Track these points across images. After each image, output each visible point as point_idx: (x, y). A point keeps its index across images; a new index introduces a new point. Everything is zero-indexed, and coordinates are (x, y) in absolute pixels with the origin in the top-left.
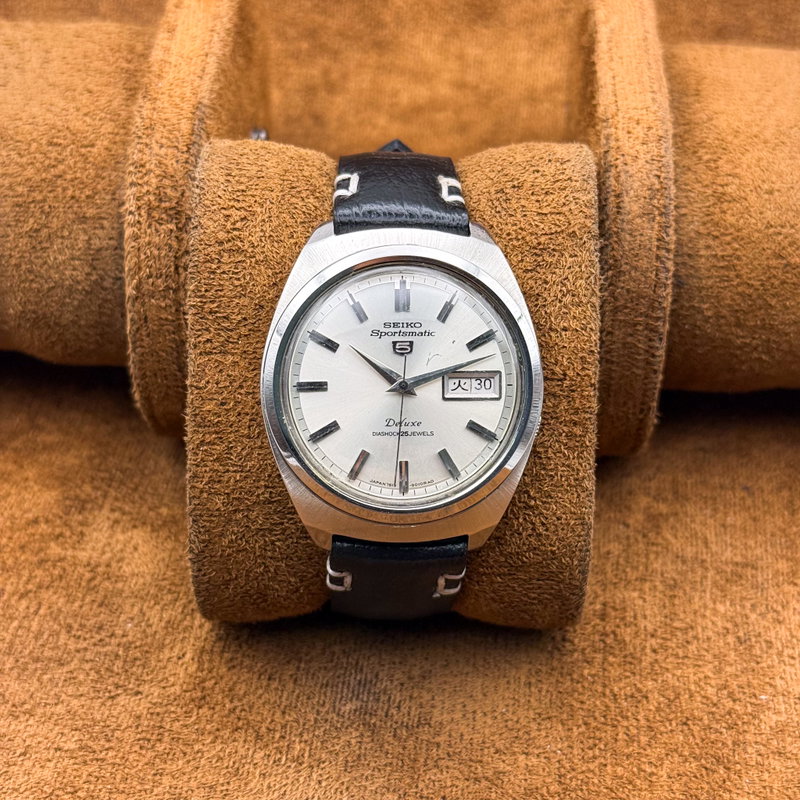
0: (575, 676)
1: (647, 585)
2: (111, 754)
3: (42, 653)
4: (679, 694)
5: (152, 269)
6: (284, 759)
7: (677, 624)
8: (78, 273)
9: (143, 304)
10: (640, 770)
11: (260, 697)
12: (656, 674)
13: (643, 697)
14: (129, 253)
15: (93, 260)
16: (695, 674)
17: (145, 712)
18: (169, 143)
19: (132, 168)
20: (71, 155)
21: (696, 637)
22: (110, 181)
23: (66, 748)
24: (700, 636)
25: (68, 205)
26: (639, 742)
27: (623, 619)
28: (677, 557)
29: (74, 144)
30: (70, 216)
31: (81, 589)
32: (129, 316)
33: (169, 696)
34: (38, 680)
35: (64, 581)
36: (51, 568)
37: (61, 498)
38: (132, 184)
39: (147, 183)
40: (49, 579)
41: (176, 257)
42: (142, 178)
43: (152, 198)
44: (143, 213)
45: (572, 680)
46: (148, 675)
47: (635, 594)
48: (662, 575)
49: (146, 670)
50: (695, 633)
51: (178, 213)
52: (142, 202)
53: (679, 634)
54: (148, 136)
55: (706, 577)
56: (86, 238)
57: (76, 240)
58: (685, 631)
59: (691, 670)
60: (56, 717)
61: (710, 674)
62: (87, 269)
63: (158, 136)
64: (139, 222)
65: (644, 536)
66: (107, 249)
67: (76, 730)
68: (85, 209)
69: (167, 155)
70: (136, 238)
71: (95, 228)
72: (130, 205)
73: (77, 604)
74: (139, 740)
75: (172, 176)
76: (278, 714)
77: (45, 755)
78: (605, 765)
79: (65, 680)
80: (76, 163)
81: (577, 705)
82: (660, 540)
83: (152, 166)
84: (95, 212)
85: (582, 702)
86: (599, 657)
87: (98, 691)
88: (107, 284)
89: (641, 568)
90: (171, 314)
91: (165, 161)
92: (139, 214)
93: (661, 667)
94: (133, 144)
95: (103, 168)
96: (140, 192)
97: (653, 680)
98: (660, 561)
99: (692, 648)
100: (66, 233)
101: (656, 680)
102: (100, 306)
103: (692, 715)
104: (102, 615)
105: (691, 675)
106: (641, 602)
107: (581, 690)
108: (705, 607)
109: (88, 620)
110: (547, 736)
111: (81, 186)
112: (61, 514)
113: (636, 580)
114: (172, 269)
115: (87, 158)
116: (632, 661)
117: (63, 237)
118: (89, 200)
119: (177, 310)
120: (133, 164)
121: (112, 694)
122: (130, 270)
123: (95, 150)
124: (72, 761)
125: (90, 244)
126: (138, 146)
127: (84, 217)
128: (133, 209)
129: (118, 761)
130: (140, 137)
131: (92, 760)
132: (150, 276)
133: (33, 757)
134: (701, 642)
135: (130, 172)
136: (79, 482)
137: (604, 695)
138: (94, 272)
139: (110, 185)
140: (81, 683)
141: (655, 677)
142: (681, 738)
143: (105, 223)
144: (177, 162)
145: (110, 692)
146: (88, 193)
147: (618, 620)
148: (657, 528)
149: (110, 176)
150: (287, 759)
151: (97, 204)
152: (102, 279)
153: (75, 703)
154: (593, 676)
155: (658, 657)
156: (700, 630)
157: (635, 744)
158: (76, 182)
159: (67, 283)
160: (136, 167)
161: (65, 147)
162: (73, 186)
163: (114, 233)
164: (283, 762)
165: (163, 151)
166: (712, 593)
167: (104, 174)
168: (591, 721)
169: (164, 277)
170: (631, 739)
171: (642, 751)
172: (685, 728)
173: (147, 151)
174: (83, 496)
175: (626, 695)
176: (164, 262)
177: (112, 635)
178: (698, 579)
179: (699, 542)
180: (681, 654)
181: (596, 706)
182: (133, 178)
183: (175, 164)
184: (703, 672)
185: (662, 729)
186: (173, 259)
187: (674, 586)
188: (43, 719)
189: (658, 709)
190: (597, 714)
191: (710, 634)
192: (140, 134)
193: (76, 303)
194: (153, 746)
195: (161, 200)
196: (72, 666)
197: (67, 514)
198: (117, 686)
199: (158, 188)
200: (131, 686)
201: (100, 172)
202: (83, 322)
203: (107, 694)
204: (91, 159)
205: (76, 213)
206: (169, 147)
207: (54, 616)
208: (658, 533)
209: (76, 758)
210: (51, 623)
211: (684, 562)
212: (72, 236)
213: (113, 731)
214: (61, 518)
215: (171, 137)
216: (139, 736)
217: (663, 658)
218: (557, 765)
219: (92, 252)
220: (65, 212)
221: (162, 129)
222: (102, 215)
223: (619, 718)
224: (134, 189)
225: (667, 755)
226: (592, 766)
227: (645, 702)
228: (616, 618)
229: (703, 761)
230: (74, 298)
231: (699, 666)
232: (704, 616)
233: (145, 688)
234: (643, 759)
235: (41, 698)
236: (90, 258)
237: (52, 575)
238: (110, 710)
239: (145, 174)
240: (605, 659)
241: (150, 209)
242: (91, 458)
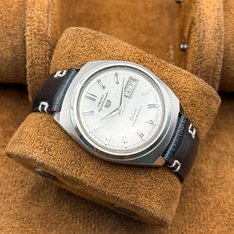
0: (185, 196)
1: (208, 162)
2: (31, 229)
3: (3, 191)
4: (220, 202)
5: (37, 56)
6: (89, 229)
7: (219, 176)
8: (8, 54)
9: (34, 68)
10: (208, 230)
11: (79, 206)
12: (212, 195)
13: (208, 203)
14: (28, 50)
15: (14, 50)
16: (225, 195)
17: (41, 213)
18: (41, 10)
19: (28, 19)
20: (4, 10)
21: (225, 181)
22: (19, 21)
23: (15, 227)
24: (227, 180)
25: (4, 30)
26: (207, 220)
27: (201, 174)
28: (218, 151)
29: (5, 6)
30: (5, 34)
31: (13, 167)
32: (28, 72)
33: (48, 207)
34: (3, 201)
35: (7, 163)
36: (2, 159)
37: (2, 131)
38: (28, 25)
39: (34, 25)
40: (2, 163)
41: (45, 52)
42: (32, 23)
43: (36, 30)
44: (33, 36)
45: (184, 198)
46: (40, 199)
47: (204, 165)
48: (213, 158)
49: (39, 197)
50: (225, 179)
51: (46, 36)
52: (32, 32)
53: (219, 180)
54: (33, 7)
55: (228, 158)
56: (11, 42)
57: (7, 42)
58: (222, 179)
59: (224, 193)
60: (10, 215)
61: (230, 194)
62: (12, 53)
63: (36, 6)
64: (31, 39)
65: (207, 143)
66: (19, 46)
67: (18, 220)
68: (10, 31)
69: (40, 14)
70: (30, 45)
71: (14, 38)
72: (28, 33)
73: (13, 172)
74: (40, 223)
75: (43, 22)
76: (86, 212)
77: (8, 230)
78: (197, 229)
79: (12, 201)
80: (6, 13)
81: (186, 207)
82: (212, 145)
83: (35, 19)
84: (14, 32)
85: (188, 206)
86: (193, 189)
87: (24, 205)
88: (19, 58)
89: (206, 156)
90: (43, 71)
91: (40, 17)
92: (31, 36)
93: (214, 192)
94: (28, 10)
95: (16, 16)
96: (31, 28)
97: (211, 197)
98: (212, 153)
99: (224, 185)
100: (4, 40)
101: (212, 197)
102: (16, 66)
103: (225, 209)
104: (22, 176)
105: (224, 195)
106: (206, 168)
107: (187, 201)
108: (228, 170)
109: (18, 178)
110: (177, 219)
111: (9, 23)
112: (3, 138)
113: (204, 160)
114: (44, 56)
115: (10, 12)
116: (204, 190)
117: (3, 41)
118: (12, 28)
119: (46, 70)
120: (28, 18)
121: (29, 206)
122: (29, 56)
123: (13, 8)
124: (18, 232)
125: (13, 44)
126: (30, 11)
127: (10, 34)
128: (29, 34)
129: (34, 231)
130: (30, 7)
131: (25, 231)
132: (36, 58)
133: (5, 230)
134: (227, 182)
135: (27, 21)
136: (8, 125)
137: (195, 203)
138: (14, 54)
139: (19, 22)
140: (18, 202)
141: (212, 196)
142: (221, 218)
143: (18, 36)
144: (44, 17)
145: (28, 205)
146: (11, 25)
147: (199, 175)
148: (211, 140)
149: (19, 19)
150: (91, 229)
151: (15, 29)
152: (17, 56)
153: (16, 210)
154: (191, 196)
155: (213, 188)
156: (226, 178)
157: (206, 220)
158: (7, 21)
159: (4, 58)
160: (29, 19)
161: (2, 7)
162: (6, 22)
163: (21, 40)
164: (89, 230)
165: (39, 13)
166: (230, 164)
167: (17, 18)
168: (191, 212)
169: (41, 59)
170: (205, 219)
171: (208, 223)
172: (222, 214)
173: (33, 12)
174: (10, 130)
175: (202, 203)
176: (41, 53)
177: (27, 184)
178: (225, 159)
179: (225, 145)
180: (220, 187)
181: (192, 207)
182: (29, 23)
183: (43, 18)
184: (228, 194)
185: (215, 215)
186: (44, 53)
187: (217, 162)
188: (6, 216)
189: (214, 208)
190: (193, 210)
191: (230, 180)
192: (30, 6)
193: (7, 64)
194: (45, 226)
195: (39, 31)
196: (14, 196)
197: (5, 137)
198: (30, 203)
199: (38, 27)
200: (35, 203)
201: (15, 17)
202: (9, 71)
203: (27, 206)
204: (12, 12)
205: (7, 33)
206: (41, 11)
207: (5, 177)
208: (211, 142)
209: (19, 230)
210: (5, 180)
211: (220, 152)
212: (6, 41)
213: (31, 220)
214: (3, 139)
215: (42, 7)
216: (39, 222)
217: (214, 189)
218: (181, 229)
219: (13, 47)
220: (3, 32)
221: (38, 4)
222: (17, 34)
223: (200, 211)
224: (29, 27)
225: (217, 224)
226: (192, 229)
227: (209, 205)
228: (198, 174)
229: (229, 226)
230: (7, 63)
231: (226, 192)
232: (228, 173)
233: (40, 204)
234: (209, 226)
235: (5, 208)
236: (13, 49)
237: (3, 161)
238: (29, 212)
239: (33, 22)
240: (195, 190)
241: (35, 34)
242: (11, 116)
